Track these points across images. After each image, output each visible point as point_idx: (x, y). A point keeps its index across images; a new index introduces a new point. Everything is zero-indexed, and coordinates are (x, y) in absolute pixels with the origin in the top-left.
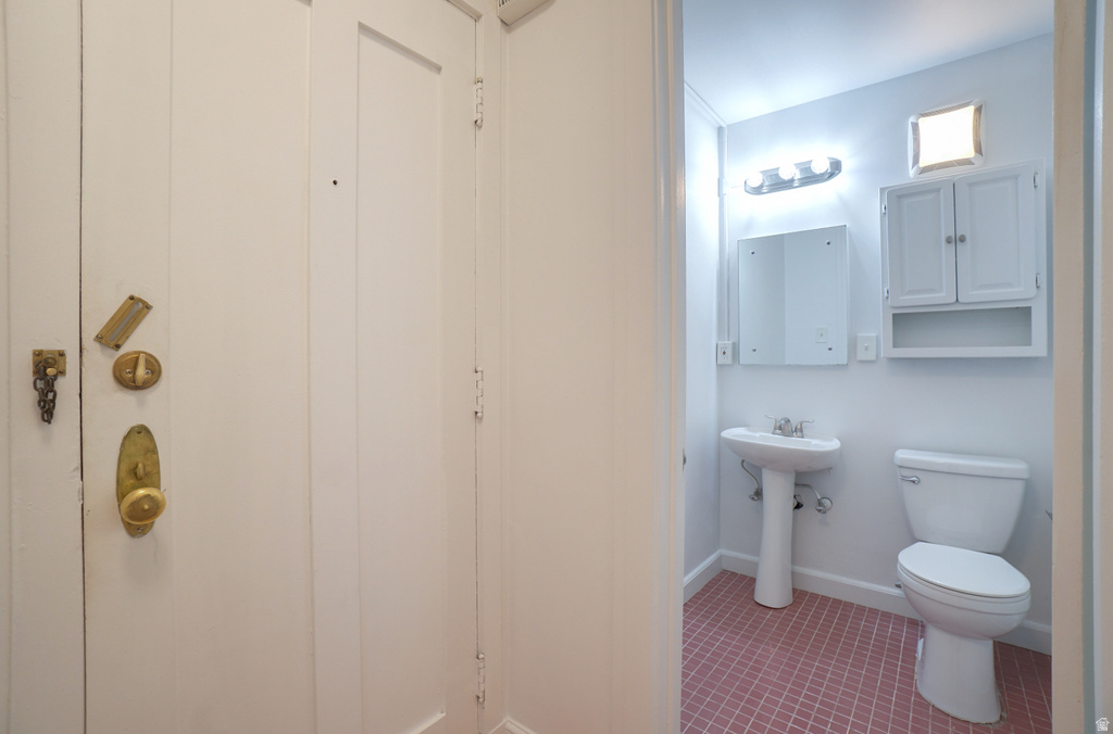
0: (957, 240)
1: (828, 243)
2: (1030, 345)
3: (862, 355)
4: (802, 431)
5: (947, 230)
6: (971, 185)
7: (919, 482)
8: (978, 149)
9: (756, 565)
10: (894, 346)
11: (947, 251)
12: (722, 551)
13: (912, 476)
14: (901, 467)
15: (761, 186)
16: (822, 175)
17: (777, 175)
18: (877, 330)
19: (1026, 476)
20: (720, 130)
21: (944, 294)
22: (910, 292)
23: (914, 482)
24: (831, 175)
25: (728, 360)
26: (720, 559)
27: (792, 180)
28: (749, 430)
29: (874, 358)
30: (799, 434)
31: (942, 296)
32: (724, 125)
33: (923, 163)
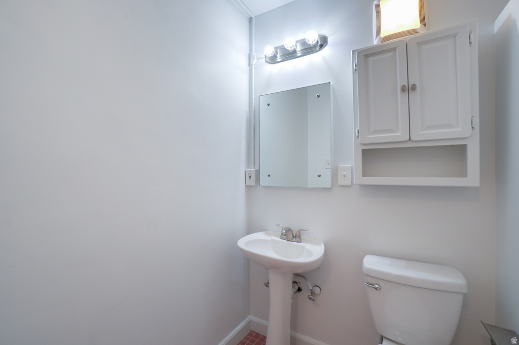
0: (409, 89)
1: (318, 97)
2: (466, 176)
3: (341, 181)
4: (300, 238)
5: (401, 81)
6: (419, 44)
7: (380, 289)
8: (423, 21)
9: (266, 328)
10: (364, 175)
11: (401, 98)
12: (251, 317)
13: (375, 283)
14: (366, 275)
15: (275, 57)
16: (315, 46)
17: (285, 48)
18: (351, 162)
19: (465, 291)
20: (250, 19)
21: (400, 134)
22: (375, 132)
23: (376, 289)
24: (322, 46)
25: (252, 182)
26: (250, 322)
27: (295, 52)
28: (267, 234)
29: (350, 184)
30: (298, 239)
31: (399, 135)
32: (253, 16)
33: (384, 34)
